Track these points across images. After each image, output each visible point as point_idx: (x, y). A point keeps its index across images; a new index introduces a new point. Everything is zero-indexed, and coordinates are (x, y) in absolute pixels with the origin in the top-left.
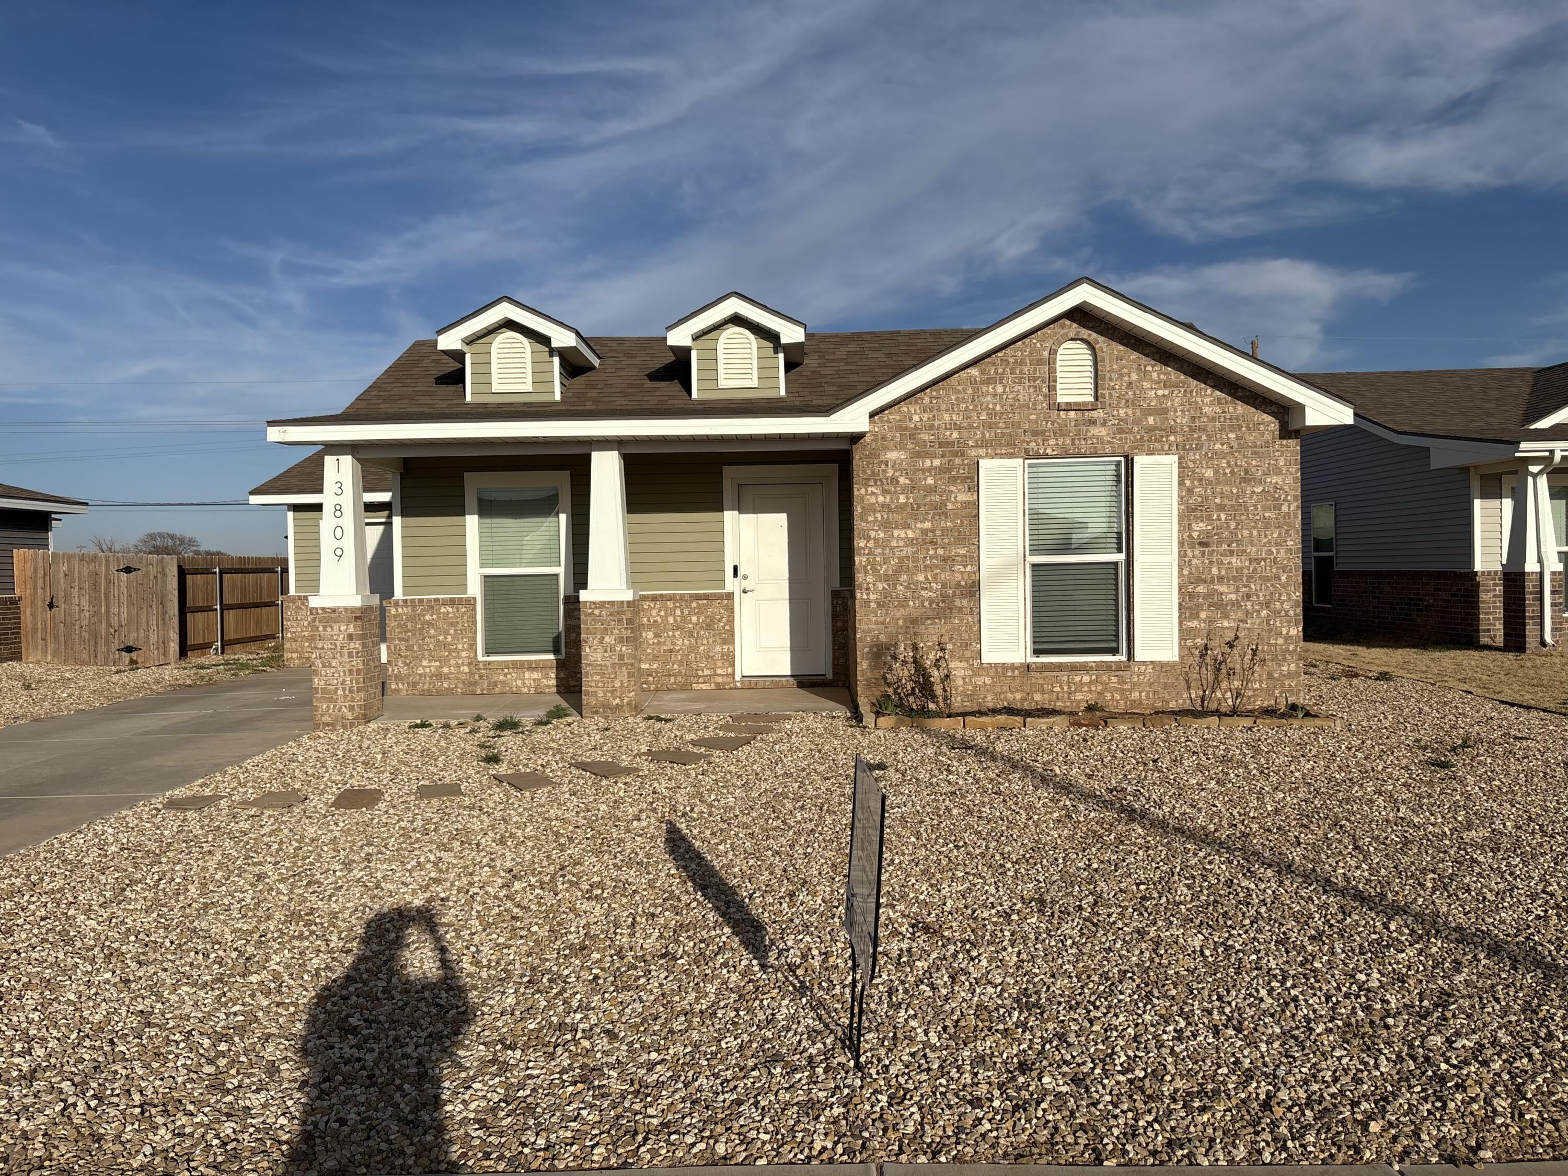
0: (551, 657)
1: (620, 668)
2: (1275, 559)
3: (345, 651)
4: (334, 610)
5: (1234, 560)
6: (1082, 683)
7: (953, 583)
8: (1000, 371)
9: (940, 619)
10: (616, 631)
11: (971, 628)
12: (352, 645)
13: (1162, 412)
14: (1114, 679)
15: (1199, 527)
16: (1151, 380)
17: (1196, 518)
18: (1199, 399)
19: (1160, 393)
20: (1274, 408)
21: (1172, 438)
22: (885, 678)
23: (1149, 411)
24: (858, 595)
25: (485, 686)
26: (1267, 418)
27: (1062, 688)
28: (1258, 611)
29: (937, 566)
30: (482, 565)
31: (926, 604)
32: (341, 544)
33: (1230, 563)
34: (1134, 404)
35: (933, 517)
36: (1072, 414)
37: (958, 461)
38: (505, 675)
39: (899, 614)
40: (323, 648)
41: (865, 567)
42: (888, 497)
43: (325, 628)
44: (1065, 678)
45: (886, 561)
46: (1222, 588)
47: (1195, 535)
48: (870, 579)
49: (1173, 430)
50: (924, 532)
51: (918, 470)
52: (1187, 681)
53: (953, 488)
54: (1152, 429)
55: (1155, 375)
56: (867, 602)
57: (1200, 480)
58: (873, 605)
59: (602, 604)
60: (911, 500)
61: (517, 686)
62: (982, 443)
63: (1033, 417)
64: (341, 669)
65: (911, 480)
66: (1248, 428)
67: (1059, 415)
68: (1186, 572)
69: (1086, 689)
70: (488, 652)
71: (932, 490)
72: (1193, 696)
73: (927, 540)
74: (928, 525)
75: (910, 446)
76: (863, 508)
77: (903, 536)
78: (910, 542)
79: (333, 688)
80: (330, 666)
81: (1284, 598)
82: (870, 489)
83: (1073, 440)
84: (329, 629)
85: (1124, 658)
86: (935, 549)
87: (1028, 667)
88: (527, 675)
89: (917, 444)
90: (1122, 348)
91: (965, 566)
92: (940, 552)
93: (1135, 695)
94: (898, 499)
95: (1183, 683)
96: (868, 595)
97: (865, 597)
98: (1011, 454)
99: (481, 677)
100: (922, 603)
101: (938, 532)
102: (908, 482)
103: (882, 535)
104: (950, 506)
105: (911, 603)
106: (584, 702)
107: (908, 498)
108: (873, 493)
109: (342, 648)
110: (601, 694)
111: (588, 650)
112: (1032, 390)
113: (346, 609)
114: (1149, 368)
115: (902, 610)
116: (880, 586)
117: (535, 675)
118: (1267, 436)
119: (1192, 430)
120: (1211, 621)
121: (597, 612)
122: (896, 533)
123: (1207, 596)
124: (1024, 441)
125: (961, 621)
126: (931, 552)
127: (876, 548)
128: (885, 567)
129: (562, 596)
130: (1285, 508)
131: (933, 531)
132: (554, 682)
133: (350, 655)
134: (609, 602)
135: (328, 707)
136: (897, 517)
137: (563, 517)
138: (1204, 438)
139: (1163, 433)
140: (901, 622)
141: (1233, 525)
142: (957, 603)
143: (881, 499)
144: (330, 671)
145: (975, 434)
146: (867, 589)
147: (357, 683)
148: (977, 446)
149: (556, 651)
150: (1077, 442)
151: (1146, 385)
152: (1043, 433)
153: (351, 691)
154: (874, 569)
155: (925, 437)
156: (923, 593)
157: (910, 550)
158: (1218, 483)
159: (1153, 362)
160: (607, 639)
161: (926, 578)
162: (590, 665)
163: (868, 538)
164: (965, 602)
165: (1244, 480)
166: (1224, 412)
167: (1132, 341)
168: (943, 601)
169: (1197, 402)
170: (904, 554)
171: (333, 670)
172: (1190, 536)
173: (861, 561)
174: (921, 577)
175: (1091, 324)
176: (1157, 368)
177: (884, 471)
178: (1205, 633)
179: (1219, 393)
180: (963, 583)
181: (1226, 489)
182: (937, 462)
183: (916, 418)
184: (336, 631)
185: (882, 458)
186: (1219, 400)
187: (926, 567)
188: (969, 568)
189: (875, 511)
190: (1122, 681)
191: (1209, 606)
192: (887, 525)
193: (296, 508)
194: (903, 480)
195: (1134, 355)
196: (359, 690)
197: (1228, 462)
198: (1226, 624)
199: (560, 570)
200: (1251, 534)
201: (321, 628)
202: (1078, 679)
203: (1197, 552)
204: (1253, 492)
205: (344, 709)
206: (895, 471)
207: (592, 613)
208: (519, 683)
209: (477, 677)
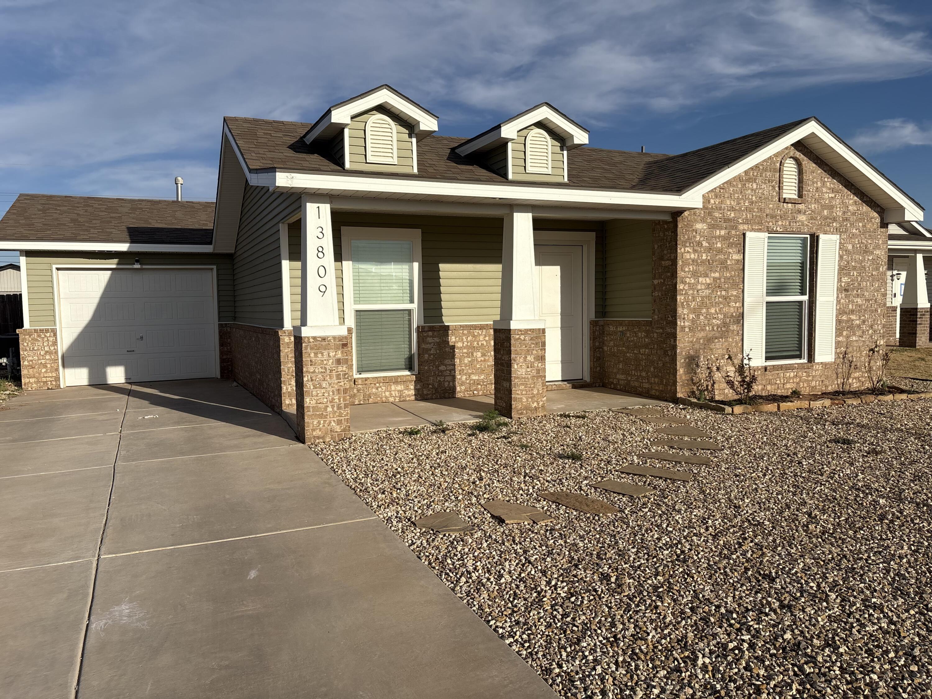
0: (407, 373)
1: (537, 379)
2: (876, 299)
3: (334, 373)
4: (324, 339)
5: (859, 300)
6: (790, 378)
7: (730, 314)
8: (755, 174)
9: (722, 338)
10: (535, 352)
11: (737, 343)
12: (340, 368)
13: (831, 208)
14: (805, 374)
15: (845, 279)
16: (827, 188)
17: (844, 274)
18: (847, 201)
19: (831, 195)
20: (879, 209)
21: (834, 224)
22: (692, 380)
23: (824, 207)
24: (679, 323)
25: (362, 398)
26: (876, 215)
27: (780, 381)
28: (868, 331)
29: (721, 303)
30: (356, 302)
31: (715, 328)
32: (325, 281)
33: (857, 302)
34: (818, 202)
35: (720, 270)
36: (790, 205)
37: (733, 232)
38: (377, 388)
39: (700, 336)
40: (314, 372)
41: (683, 303)
42: (696, 255)
43: (316, 354)
44: (782, 375)
45: (694, 299)
46: (853, 317)
47: (843, 284)
48: (685, 311)
49: (834, 220)
50: (715, 279)
51: (713, 237)
52: (837, 373)
53: (731, 250)
54: (826, 218)
55: (828, 184)
56: (683, 328)
57: (846, 251)
58: (687, 330)
59: (526, 331)
60: (709, 258)
61: (386, 397)
62: (747, 222)
63: (771, 206)
64: (330, 389)
65: (709, 244)
66: (868, 220)
67: (783, 206)
68: (838, 308)
69: (791, 381)
70: (360, 372)
71: (720, 251)
72: (839, 382)
73: (716, 286)
74: (717, 275)
75: (709, 220)
76: (683, 262)
77: (704, 282)
78: (708, 286)
79: (323, 406)
80: (321, 387)
81: (879, 323)
82: (687, 249)
83: (790, 222)
84: (320, 355)
85: (804, 361)
86: (721, 291)
87: (766, 369)
88: (393, 388)
89: (713, 219)
90: (814, 165)
91: (736, 303)
92: (724, 293)
93: (813, 384)
94: (702, 256)
95: (835, 375)
96: (684, 322)
97: (682, 324)
98: (760, 229)
99: (358, 391)
100: (713, 328)
101: (723, 280)
102: (707, 245)
103: (693, 281)
104: (729, 262)
105: (707, 328)
106: (513, 406)
107: (707, 256)
108: (688, 252)
109: (331, 371)
110: (525, 400)
111: (516, 367)
112: (771, 188)
113: (334, 338)
114: (826, 180)
115: (702, 333)
116: (691, 316)
117: (400, 387)
118: (875, 226)
119: (843, 220)
120: (848, 337)
121: (522, 337)
122: (700, 279)
123: (847, 321)
124: (767, 221)
125: (733, 339)
126: (719, 293)
127: (689, 290)
128: (694, 303)
129: (415, 326)
130: (881, 269)
131: (720, 279)
132: (413, 392)
133: (338, 377)
134: (530, 330)
135: (319, 423)
136: (701, 269)
137: (416, 265)
138: (849, 225)
139: (830, 221)
140: (701, 341)
141: (859, 278)
142: (731, 328)
143: (693, 256)
144: (320, 392)
145: (743, 215)
146: (684, 319)
147: (345, 400)
148: (743, 223)
149: (410, 368)
150: (792, 224)
151: (824, 190)
152: (776, 216)
153: (339, 408)
154: (688, 305)
155: (717, 214)
156: (714, 321)
157: (708, 292)
158: (854, 253)
159: (828, 176)
160: (529, 358)
161: (716, 311)
162: (518, 378)
163: (684, 283)
164: (735, 327)
165: (865, 252)
166: (858, 210)
167: (819, 161)
168: (724, 327)
169: (846, 202)
170: (704, 294)
171: (323, 391)
172: (841, 285)
173: (680, 298)
174: (713, 311)
175: (800, 148)
176: (829, 180)
177: (695, 237)
178: (845, 344)
179: (856, 198)
180: (734, 314)
181: (857, 257)
182: (723, 232)
183: (712, 201)
184: (325, 357)
185: (694, 228)
186: (855, 202)
187: (716, 303)
188: (737, 305)
189: (689, 265)
190: (808, 376)
191: (848, 328)
192: (695, 274)
193: (29, 253)
194: (705, 244)
195: (820, 171)
196: (346, 406)
197: (859, 241)
198: (854, 338)
199: (414, 306)
200: (867, 284)
201: (312, 355)
202: (788, 374)
203: (843, 295)
204: (868, 259)
205: (333, 424)
206: (701, 237)
207: (519, 339)
208: (387, 394)
209: (355, 391)
